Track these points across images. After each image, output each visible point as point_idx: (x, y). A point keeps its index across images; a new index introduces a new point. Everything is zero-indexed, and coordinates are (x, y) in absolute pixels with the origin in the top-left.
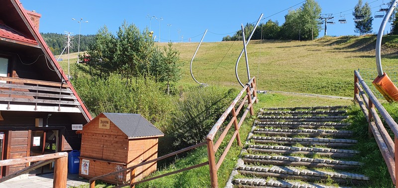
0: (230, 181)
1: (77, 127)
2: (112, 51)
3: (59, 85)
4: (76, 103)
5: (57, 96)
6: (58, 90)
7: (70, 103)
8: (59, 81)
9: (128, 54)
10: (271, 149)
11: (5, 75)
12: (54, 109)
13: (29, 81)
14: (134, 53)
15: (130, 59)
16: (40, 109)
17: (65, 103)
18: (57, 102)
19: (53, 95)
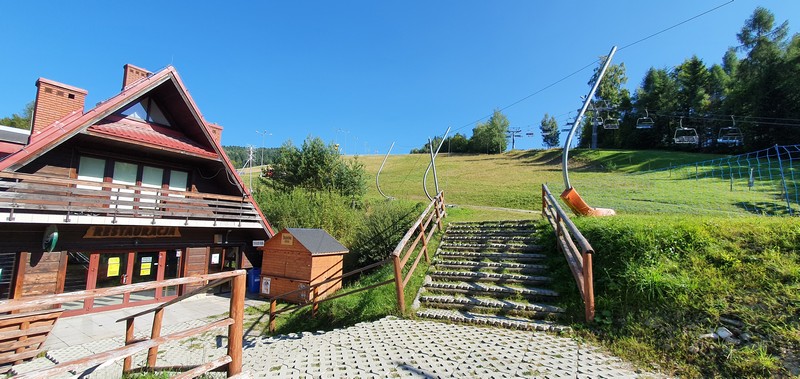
0: (417, 298)
1: (258, 244)
2: (297, 165)
3: (240, 199)
4: (258, 218)
5: (237, 211)
6: (239, 205)
7: (252, 218)
8: (240, 195)
9: (313, 167)
10: (460, 264)
11: (184, 190)
12: (235, 225)
13: (209, 196)
14: (319, 167)
15: (315, 172)
16: (220, 224)
17: (246, 218)
18: (237, 217)
19: (233, 210)
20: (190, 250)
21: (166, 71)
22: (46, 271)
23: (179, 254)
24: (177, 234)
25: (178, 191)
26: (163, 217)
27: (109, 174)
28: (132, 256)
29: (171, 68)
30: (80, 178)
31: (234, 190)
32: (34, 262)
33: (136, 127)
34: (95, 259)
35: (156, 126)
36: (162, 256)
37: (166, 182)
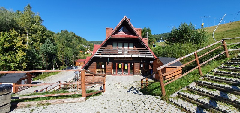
1: (151, 62)
3: (145, 49)
4: (151, 54)
5: (145, 52)
6: (145, 51)
7: (149, 54)
8: (145, 48)
9: (182, 35)
10: (223, 79)
11: (133, 48)
12: (144, 56)
13: (139, 49)
14: (185, 34)
16: (140, 56)
17: (148, 54)
18: (145, 54)
19: (143, 52)
20: (135, 63)
21: (124, 17)
22: (109, 66)
23: (133, 64)
24: (132, 59)
25: (131, 48)
26: (129, 55)
27: (117, 46)
28: (123, 64)
29: (125, 16)
30: (113, 47)
31: (144, 46)
32: (108, 64)
33: (122, 34)
34: (117, 64)
35: (125, 32)
36: (129, 64)
37: (129, 46)
